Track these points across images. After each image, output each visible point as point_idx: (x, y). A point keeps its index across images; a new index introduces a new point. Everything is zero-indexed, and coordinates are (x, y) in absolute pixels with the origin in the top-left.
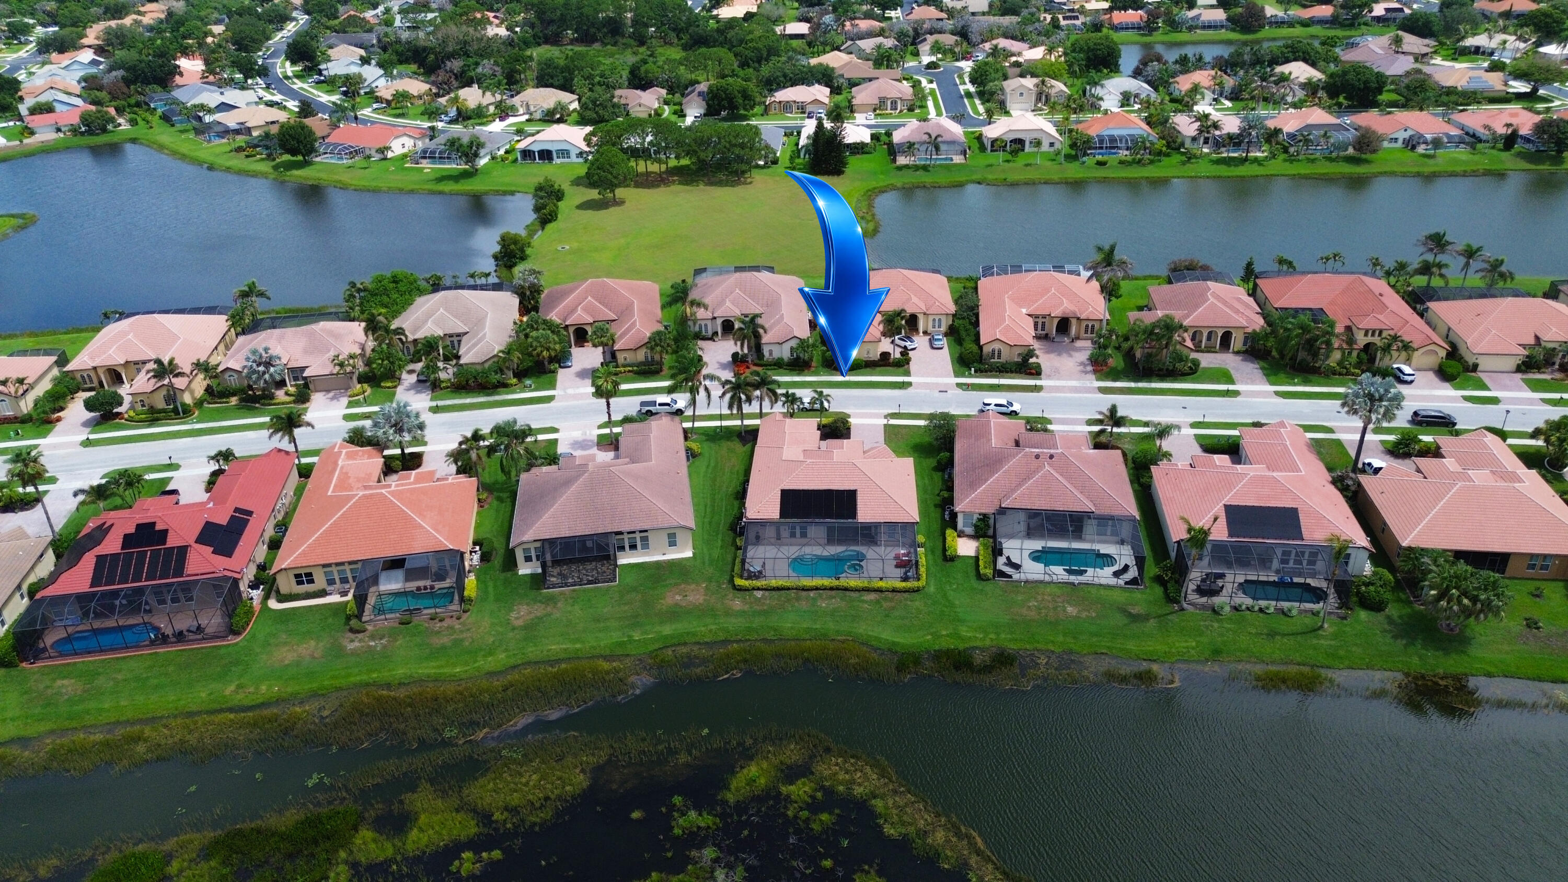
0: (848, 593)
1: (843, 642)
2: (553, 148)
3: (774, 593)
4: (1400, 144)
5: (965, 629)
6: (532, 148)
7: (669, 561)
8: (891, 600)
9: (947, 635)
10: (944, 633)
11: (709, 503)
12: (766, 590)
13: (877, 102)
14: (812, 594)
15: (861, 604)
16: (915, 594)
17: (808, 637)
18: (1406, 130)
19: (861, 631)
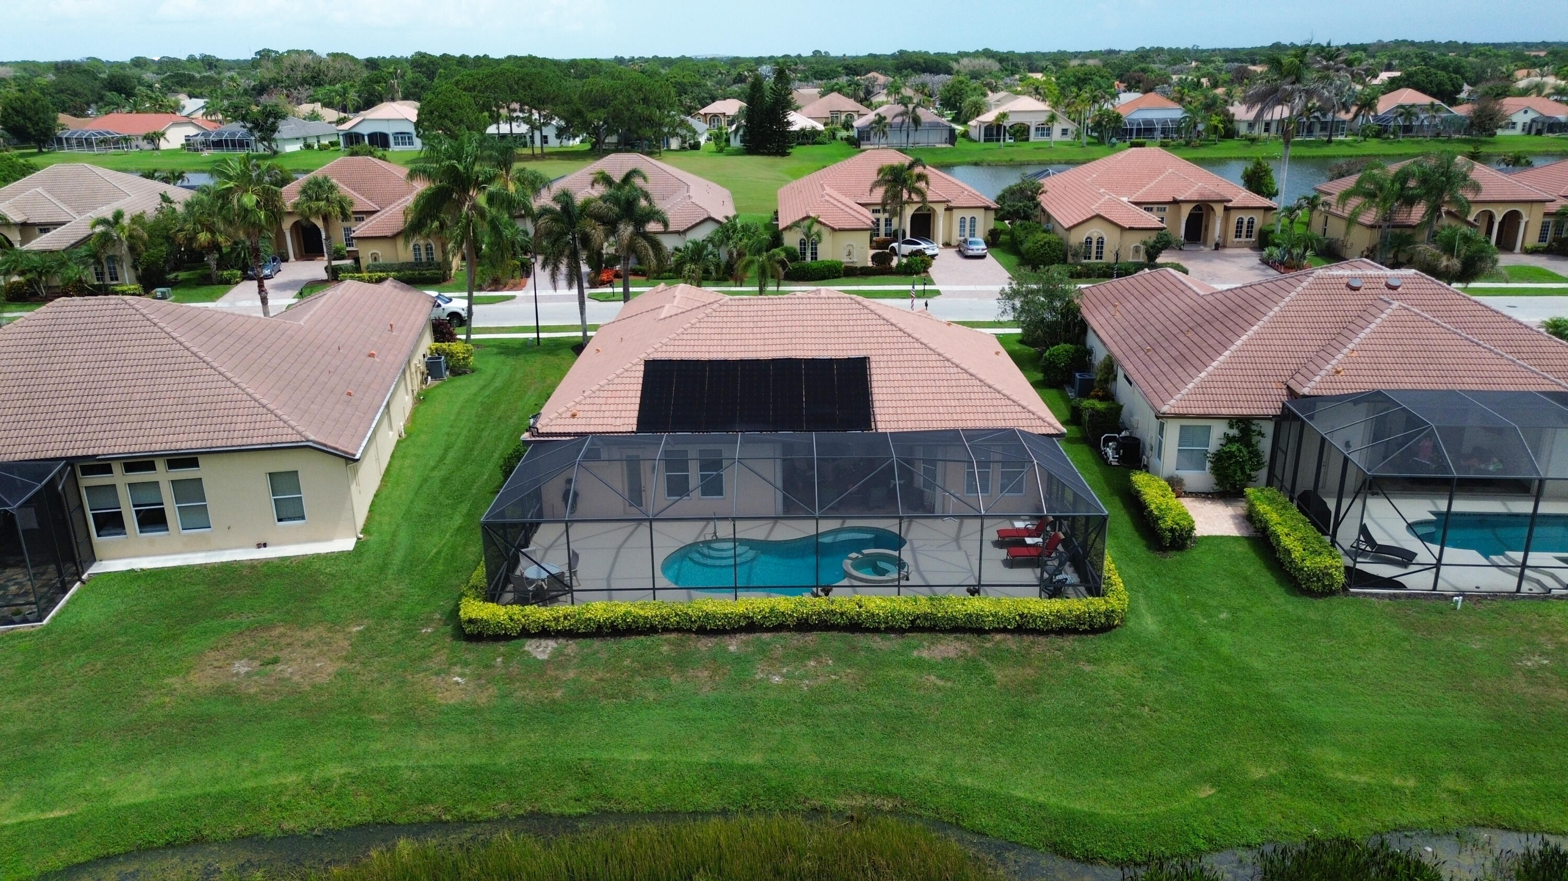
0: (862, 640)
1: (857, 819)
2: (389, 129)
3: (597, 644)
4: (1518, 131)
5: (1335, 756)
6: (359, 130)
7: (267, 562)
8: (1022, 659)
9: (1273, 784)
10: (1257, 773)
11: (459, 443)
12: (570, 634)
13: (829, 115)
14: (733, 645)
15: (912, 675)
16: (1099, 641)
17: (711, 801)
18: (1526, 112)
19: (927, 772)
